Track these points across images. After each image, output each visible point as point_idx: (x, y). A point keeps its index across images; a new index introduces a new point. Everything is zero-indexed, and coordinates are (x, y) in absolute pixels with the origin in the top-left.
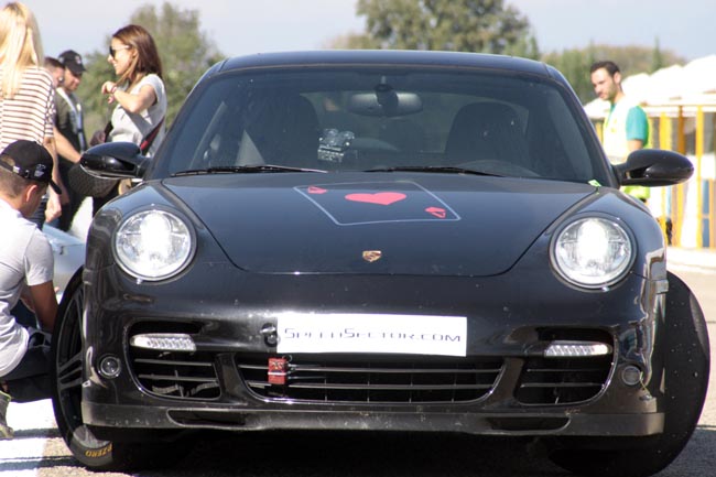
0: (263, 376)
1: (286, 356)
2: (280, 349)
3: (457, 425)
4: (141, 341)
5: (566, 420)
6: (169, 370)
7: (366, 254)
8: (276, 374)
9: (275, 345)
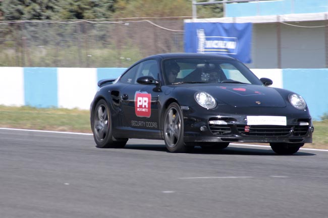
0: (244, 130)
1: (249, 126)
2: (248, 124)
3: (284, 141)
4: (212, 122)
5: (303, 140)
6: (218, 129)
7: (257, 102)
8: (247, 130)
9: (247, 123)
